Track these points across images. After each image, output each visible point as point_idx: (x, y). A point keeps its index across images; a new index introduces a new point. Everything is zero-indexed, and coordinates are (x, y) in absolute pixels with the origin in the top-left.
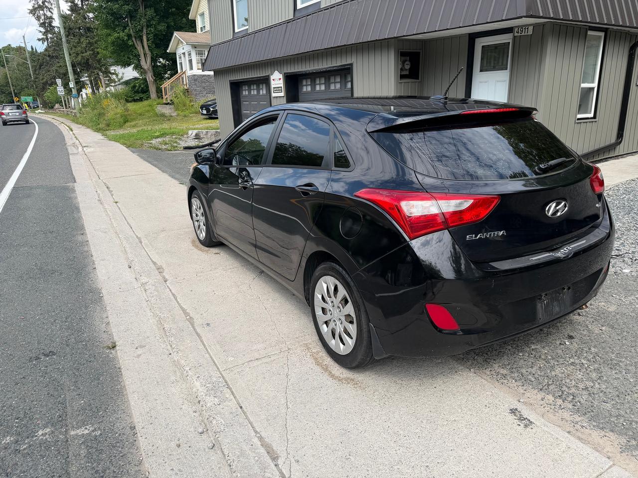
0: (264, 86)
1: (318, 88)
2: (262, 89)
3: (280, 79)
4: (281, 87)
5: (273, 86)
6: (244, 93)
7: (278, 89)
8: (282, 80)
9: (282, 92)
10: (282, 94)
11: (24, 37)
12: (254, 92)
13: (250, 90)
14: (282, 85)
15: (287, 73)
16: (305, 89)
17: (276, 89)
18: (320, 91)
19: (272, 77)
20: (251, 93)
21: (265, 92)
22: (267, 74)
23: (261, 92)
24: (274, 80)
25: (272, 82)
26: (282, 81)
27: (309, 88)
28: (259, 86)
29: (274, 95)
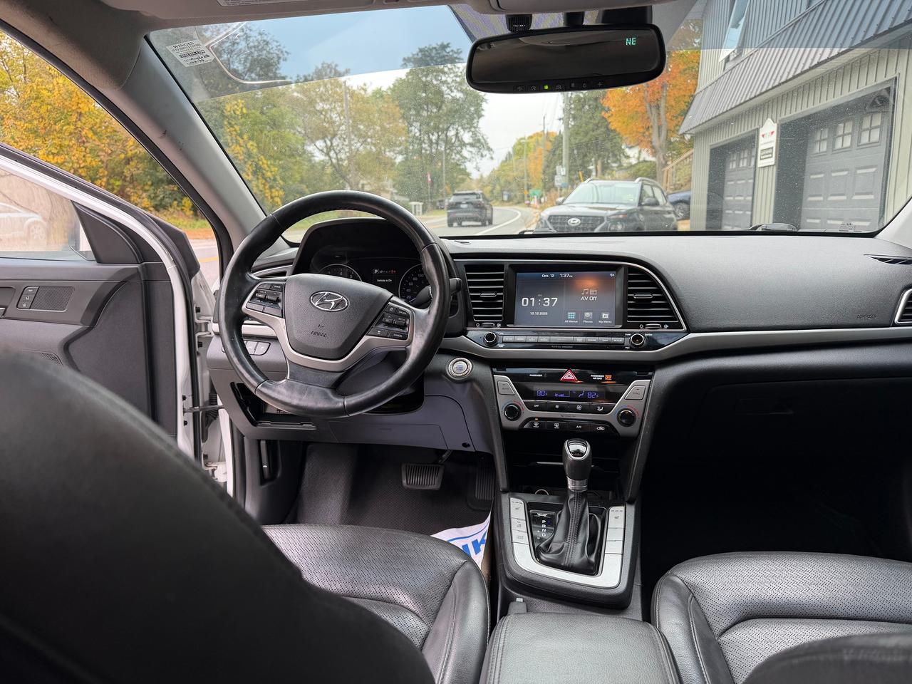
3: (772, 133)
4: (772, 148)
5: (761, 147)
7: (767, 153)
8: (775, 134)
9: (772, 157)
10: (772, 161)
11: (544, 118)
13: (738, 160)
14: (773, 145)
15: (784, 120)
16: (817, 149)
17: (764, 153)
18: (843, 150)
19: (762, 132)
20: (739, 164)
21: (753, 161)
22: (757, 127)
24: (763, 136)
25: (761, 140)
26: (774, 137)
28: (749, 151)
29: (761, 163)
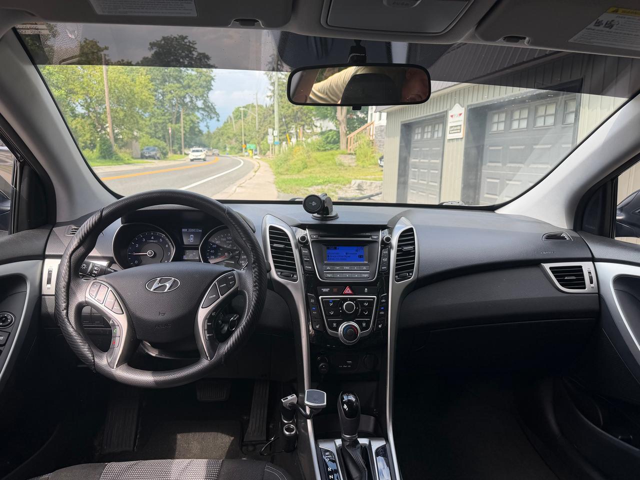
0: (441, 126)
1: (515, 125)
2: (438, 131)
3: (460, 114)
4: (461, 126)
5: (449, 125)
6: (416, 138)
7: (456, 129)
8: (463, 116)
9: (460, 132)
10: (461, 135)
12: (428, 136)
13: (423, 133)
14: (462, 123)
15: (471, 105)
16: (495, 128)
17: (452, 129)
18: (519, 130)
19: (450, 113)
20: (423, 136)
21: (440, 134)
22: (445, 110)
23: (436, 136)
24: (452, 116)
25: (450, 119)
26: (462, 118)
27: (502, 127)
28: (435, 127)
